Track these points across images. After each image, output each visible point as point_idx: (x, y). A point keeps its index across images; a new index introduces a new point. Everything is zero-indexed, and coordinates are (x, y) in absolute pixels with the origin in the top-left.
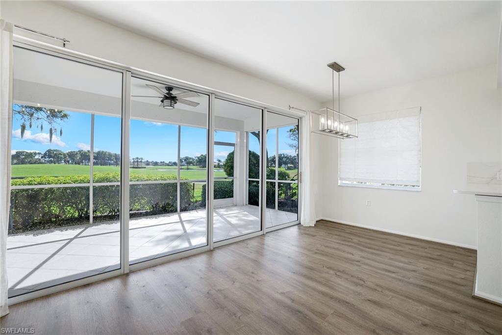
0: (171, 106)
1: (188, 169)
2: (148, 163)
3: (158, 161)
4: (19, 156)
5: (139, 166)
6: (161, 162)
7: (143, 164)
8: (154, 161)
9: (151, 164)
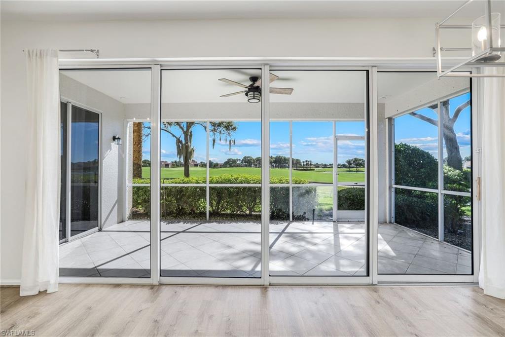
0: (254, 99)
1: (357, 171)
2: (317, 166)
3: (327, 164)
4: (229, 162)
5: (308, 168)
6: (330, 165)
7: (312, 166)
8: (324, 164)
9: (320, 166)
